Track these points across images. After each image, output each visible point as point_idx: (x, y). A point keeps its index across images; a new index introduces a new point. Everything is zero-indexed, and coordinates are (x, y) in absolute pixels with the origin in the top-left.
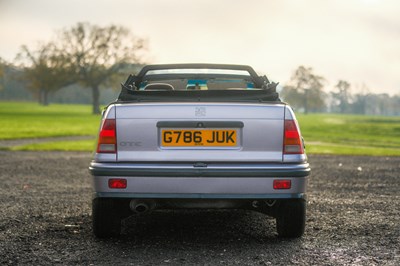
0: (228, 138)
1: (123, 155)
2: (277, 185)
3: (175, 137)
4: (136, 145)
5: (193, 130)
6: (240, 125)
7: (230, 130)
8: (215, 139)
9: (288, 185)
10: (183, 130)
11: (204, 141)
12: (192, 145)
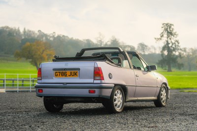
0: (75, 74)
1: (44, 81)
2: (90, 92)
3: (59, 74)
4: (47, 77)
5: (64, 71)
6: (79, 69)
7: (76, 71)
8: (71, 75)
9: (94, 92)
10: (61, 71)
11: (68, 75)
12: (64, 77)
